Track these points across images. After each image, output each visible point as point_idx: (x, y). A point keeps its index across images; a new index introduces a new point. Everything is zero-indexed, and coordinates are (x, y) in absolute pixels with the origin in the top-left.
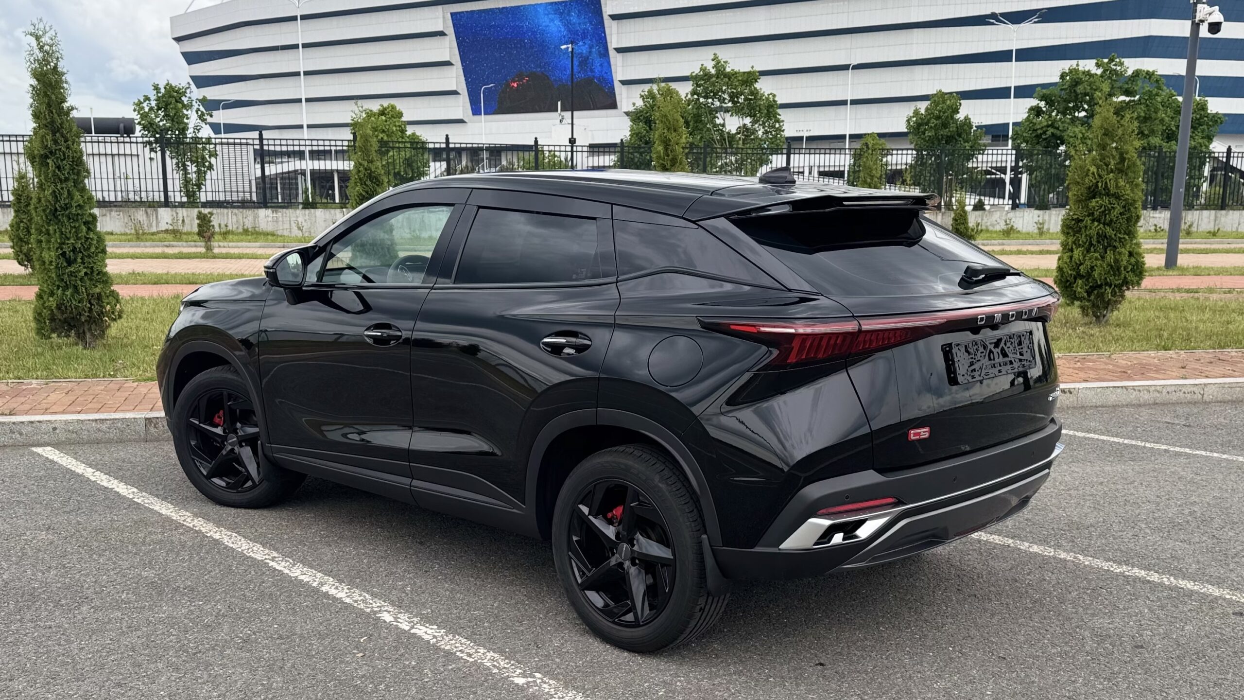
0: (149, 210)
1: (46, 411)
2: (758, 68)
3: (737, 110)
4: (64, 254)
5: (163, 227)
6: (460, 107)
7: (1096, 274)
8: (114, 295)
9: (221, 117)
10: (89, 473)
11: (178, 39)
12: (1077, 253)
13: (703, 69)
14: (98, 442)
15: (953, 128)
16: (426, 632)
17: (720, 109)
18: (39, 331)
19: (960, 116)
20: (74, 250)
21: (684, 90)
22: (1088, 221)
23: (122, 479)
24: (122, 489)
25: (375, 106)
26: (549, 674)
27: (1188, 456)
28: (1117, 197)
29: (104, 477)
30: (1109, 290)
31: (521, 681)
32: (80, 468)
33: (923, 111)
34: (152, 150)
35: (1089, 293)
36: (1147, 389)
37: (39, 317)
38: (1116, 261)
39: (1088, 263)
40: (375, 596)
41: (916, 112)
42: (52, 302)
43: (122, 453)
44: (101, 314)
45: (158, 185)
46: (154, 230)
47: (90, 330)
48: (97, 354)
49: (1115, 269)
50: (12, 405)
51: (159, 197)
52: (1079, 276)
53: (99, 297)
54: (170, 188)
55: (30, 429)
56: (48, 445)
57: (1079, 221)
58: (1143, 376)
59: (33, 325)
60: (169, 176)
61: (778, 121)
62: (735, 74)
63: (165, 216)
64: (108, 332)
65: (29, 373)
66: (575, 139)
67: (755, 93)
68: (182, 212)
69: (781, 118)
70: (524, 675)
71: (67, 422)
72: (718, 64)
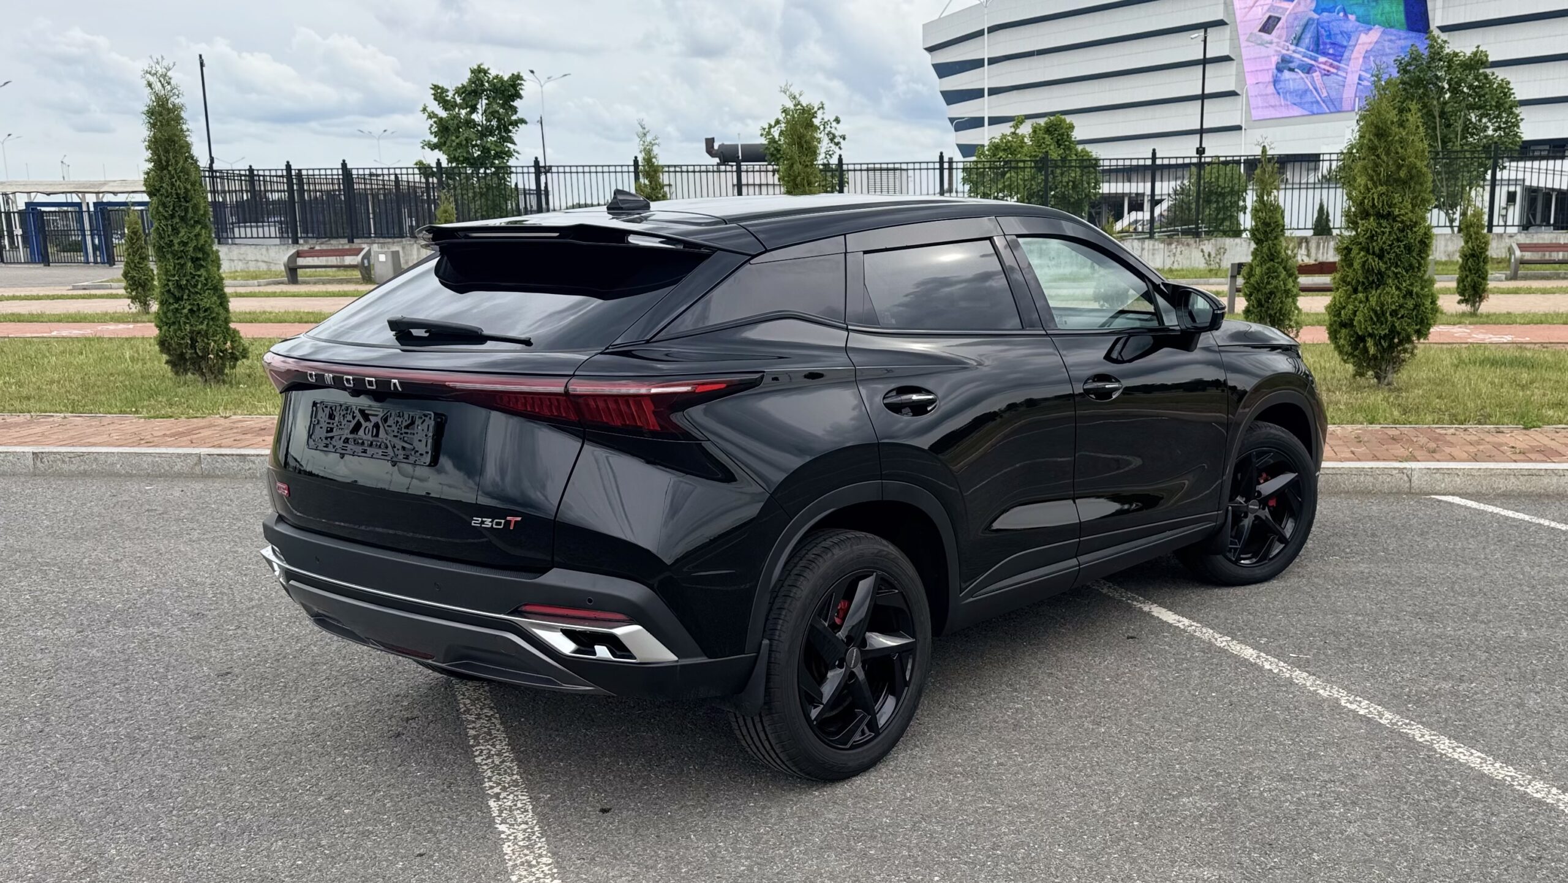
6: (1238, 110)
11: (930, 49)
66: (1204, 149)
67: (1481, 79)
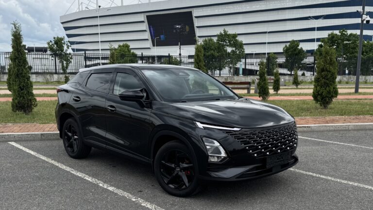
0: (51, 75)
1: (13, 132)
2: (237, 33)
3: (231, 45)
4: (20, 87)
5: (55, 80)
6: (149, 44)
7: (323, 94)
8: (35, 100)
9: (75, 47)
10: (24, 149)
11: (62, 23)
12: (318, 88)
13: (221, 33)
14: (27, 140)
15: (297, 51)
16: (111, 189)
17: (226, 45)
18: (13, 110)
19: (299, 47)
20: (23, 86)
21: (215, 39)
22: (321, 78)
23: (33, 150)
24: (32, 153)
25: (121, 44)
26: (142, 198)
27: (338, 144)
28: (330, 72)
29: (28, 150)
30: (327, 99)
31: (134, 200)
32: (21, 147)
33: (288, 46)
34: (53, 57)
35: (322, 99)
36: (332, 126)
37: (13, 106)
38: (330, 90)
39: (321, 91)
40: (98, 180)
41: (286, 46)
42: (16, 101)
43: (34, 143)
44: (31, 105)
45: (53, 67)
46: (52, 81)
47: (28, 109)
48: (29, 116)
49: (329, 92)
50: (3, 130)
51: (54, 71)
52: (319, 94)
53: (30, 100)
54: (57, 68)
55: (7, 137)
56: (13, 141)
57: (319, 79)
58: (332, 123)
59: (11, 108)
60: (57, 64)
61: (243, 49)
62: (230, 34)
63: (56, 77)
64: (33, 110)
65: (9, 122)
66: (181, 54)
67: (236, 40)
68: (61, 76)
69: (244, 48)
70: (135, 199)
71: (18, 135)
72: (225, 31)
